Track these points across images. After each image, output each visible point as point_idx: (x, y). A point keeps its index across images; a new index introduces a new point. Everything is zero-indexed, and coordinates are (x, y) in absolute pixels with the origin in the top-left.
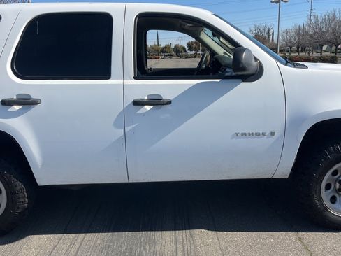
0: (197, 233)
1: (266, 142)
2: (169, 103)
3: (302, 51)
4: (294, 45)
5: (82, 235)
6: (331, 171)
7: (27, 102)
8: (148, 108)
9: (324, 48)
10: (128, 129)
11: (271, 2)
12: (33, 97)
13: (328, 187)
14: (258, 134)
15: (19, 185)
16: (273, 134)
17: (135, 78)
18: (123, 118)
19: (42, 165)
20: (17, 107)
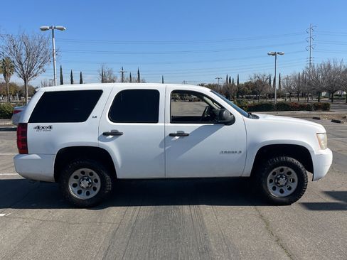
0: (202, 206)
1: (237, 155)
2: (188, 135)
3: (302, 97)
4: (293, 91)
5: (139, 207)
6: (272, 173)
7: (116, 134)
8: (177, 137)
9: (324, 94)
10: (166, 148)
11: (269, 54)
12: (120, 131)
13: (271, 181)
14: (233, 152)
15: (108, 178)
16: (240, 152)
17: (171, 123)
18: (164, 143)
19: (122, 167)
20: (111, 137)
